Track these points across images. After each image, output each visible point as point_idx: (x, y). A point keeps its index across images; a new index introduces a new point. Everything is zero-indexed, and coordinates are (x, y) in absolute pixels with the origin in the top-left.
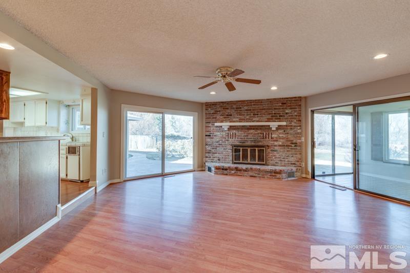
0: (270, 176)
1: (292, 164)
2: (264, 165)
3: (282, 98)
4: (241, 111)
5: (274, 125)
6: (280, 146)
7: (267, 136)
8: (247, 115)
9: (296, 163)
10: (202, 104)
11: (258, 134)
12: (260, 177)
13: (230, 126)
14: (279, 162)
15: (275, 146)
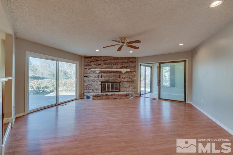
0: (124, 97)
1: (131, 90)
2: (118, 92)
3: (128, 57)
4: (106, 62)
5: (124, 71)
6: (126, 81)
7: (120, 76)
8: (110, 65)
9: (133, 90)
10: (81, 56)
11: (116, 75)
12: (119, 98)
13: (100, 71)
14: (126, 90)
15: (124, 81)
